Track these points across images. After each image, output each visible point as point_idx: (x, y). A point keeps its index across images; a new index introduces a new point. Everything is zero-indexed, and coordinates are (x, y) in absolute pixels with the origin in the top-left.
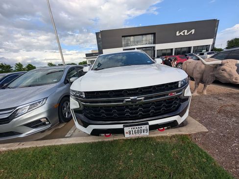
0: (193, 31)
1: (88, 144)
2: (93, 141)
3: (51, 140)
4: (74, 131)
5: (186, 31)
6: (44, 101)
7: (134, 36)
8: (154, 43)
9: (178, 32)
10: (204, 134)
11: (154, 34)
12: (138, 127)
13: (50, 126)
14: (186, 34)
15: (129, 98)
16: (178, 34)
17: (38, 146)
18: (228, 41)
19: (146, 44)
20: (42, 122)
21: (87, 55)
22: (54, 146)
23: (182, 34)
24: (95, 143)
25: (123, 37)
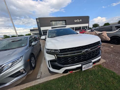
0: (81, 20)
1: (56, 79)
2: (58, 77)
3: (30, 83)
4: (41, 74)
5: (78, 20)
6: (21, 58)
7: (54, 21)
8: (66, 25)
9: (75, 20)
10: (105, 63)
11: (65, 21)
12: (88, 64)
13: (26, 74)
14: (78, 21)
15: (84, 50)
16: (75, 21)
17: (22, 89)
18: (93, 25)
19: (62, 25)
20: (21, 72)
21: (31, 30)
22: (34, 86)
23: (77, 21)
24: (59, 78)
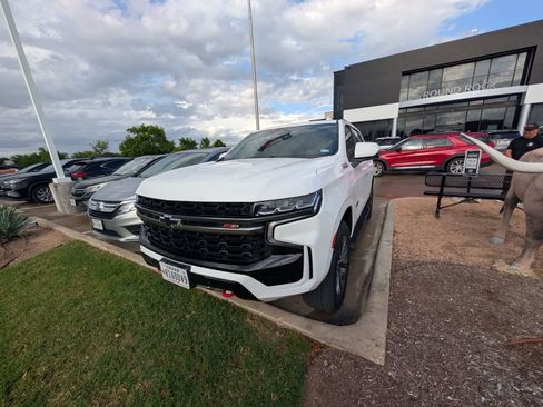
7: (442, 67)
8: (525, 80)
11: (531, 52)
12: (174, 267)
25: (404, 74)
